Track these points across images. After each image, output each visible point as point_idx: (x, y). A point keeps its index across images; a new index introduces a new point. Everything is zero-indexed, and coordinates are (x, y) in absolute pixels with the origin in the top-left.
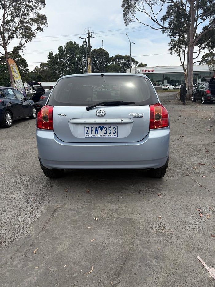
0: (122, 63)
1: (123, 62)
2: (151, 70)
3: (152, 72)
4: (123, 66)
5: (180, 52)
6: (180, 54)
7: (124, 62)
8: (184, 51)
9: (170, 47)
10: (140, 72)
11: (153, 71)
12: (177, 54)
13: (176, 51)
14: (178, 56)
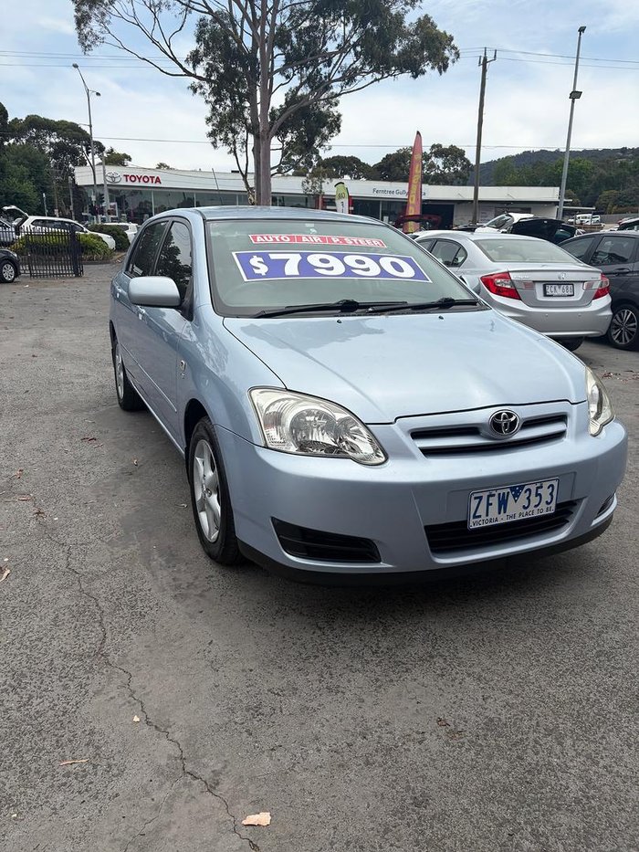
0: (52, 145)
1: (52, 140)
2: (152, 178)
3: (154, 185)
4: (55, 155)
5: (234, 143)
6: (235, 148)
7: (57, 140)
8: (245, 143)
9: (210, 128)
10: (117, 180)
11: (158, 180)
12: (227, 149)
13: (226, 141)
14: (230, 152)
